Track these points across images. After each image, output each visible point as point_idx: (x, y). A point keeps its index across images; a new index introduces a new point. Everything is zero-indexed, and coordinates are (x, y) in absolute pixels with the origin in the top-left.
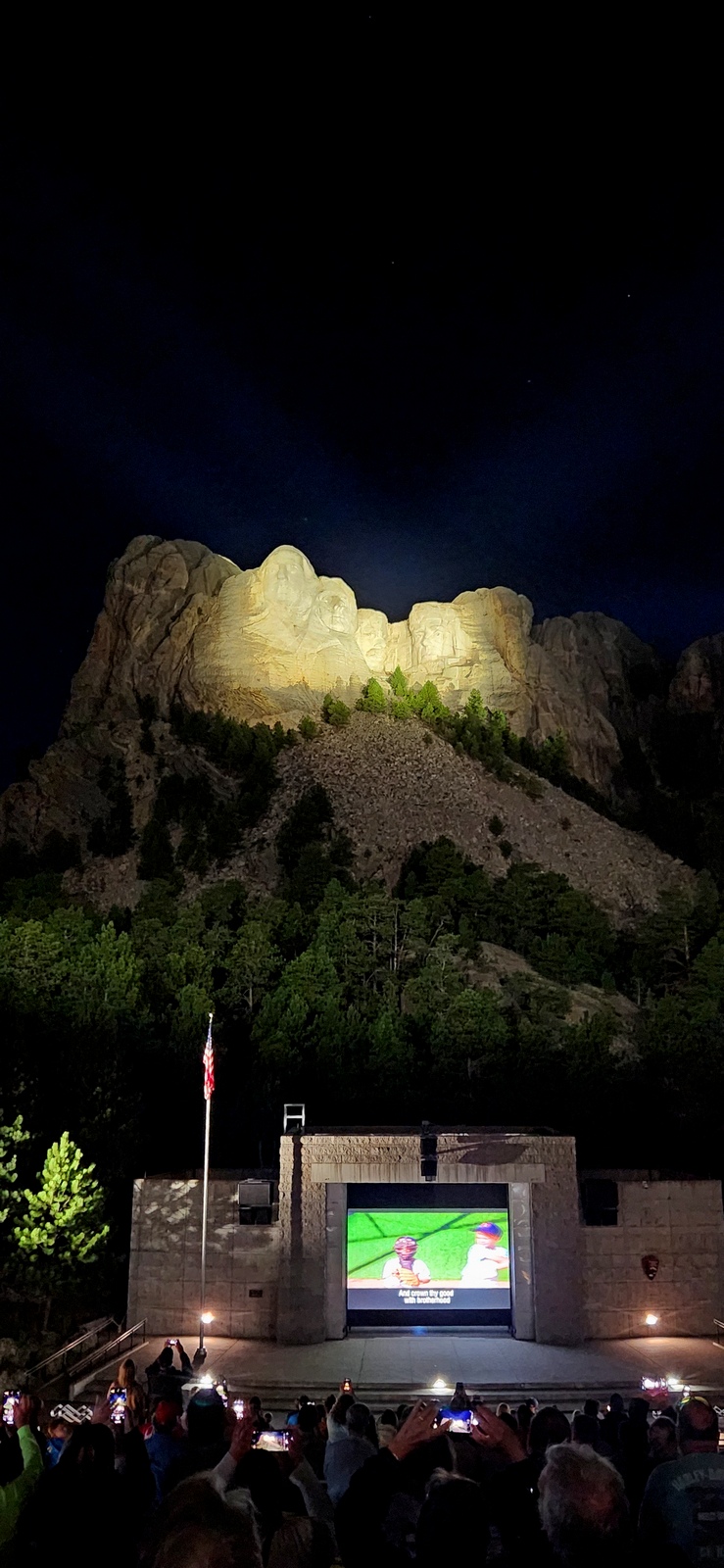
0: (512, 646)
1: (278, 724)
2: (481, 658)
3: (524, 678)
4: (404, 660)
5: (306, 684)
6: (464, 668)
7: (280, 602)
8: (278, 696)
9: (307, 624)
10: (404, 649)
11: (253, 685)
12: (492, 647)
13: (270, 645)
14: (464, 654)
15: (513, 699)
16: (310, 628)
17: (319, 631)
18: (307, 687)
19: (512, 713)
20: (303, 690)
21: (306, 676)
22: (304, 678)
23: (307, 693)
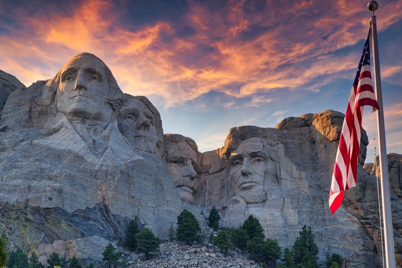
4: (217, 192)
10: (217, 180)
11: (44, 204)
20: (103, 214)
21: (106, 198)
22: (104, 199)
23: (108, 218)
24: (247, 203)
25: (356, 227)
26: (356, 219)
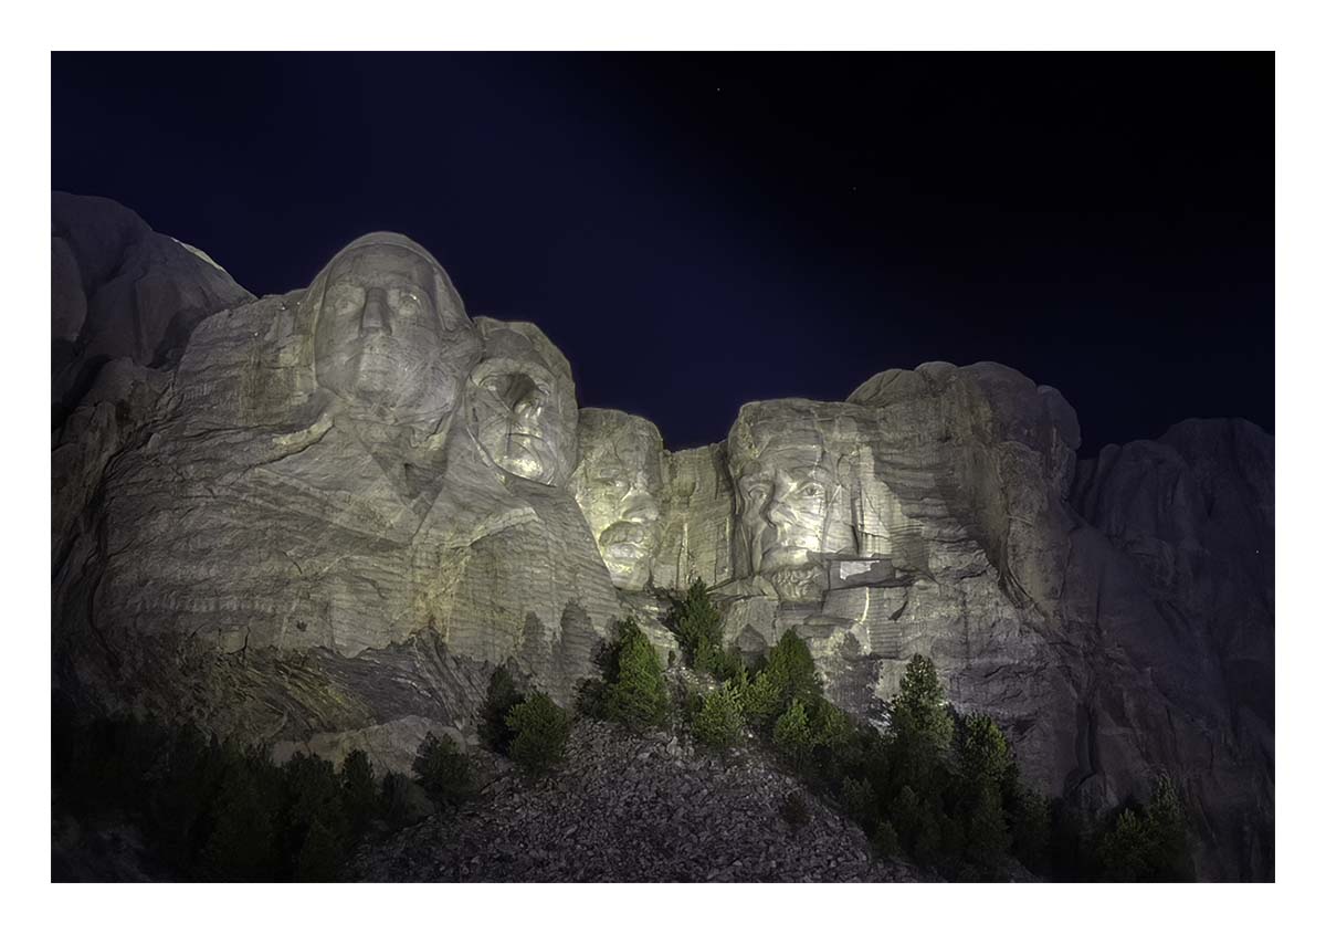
0: (1025, 533)
1: (356, 760)
2: (933, 564)
3: (1056, 623)
4: (707, 556)
5: (437, 638)
6: (887, 594)
7: (365, 395)
8: (356, 672)
9: (441, 461)
10: (709, 526)
11: (286, 640)
12: (962, 532)
13: (339, 520)
14: (884, 548)
15: (1026, 685)
16: (452, 474)
17: (476, 482)
18: (441, 648)
19: (1022, 726)
20: (430, 657)
21: (437, 615)
22: (432, 619)
23: (440, 665)
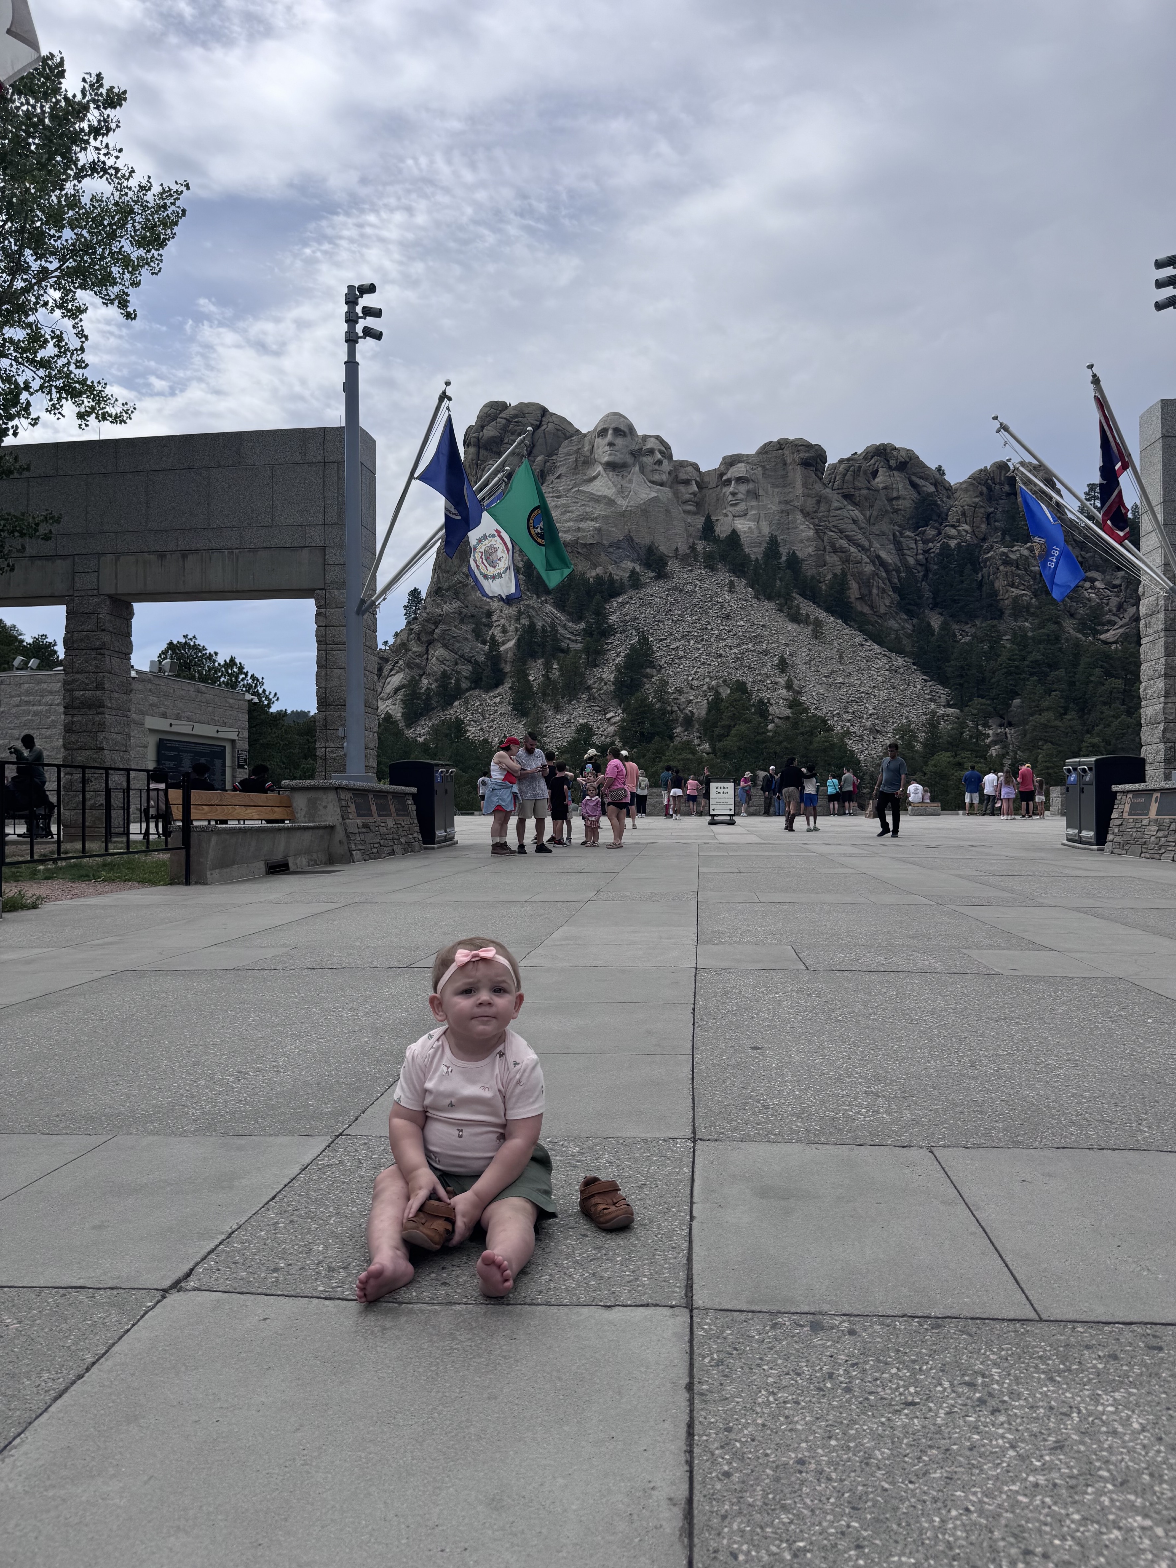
0: (807, 493)
1: (610, 575)
3: (816, 520)
4: (713, 505)
5: (631, 537)
7: (609, 463)
9: (631, 482)
16: (634, 485)
20: (630, 543)
21: (631, 531)
23: (633, 545)
24: (734, 516)
25: (811, 533)
26: (812, 526)
